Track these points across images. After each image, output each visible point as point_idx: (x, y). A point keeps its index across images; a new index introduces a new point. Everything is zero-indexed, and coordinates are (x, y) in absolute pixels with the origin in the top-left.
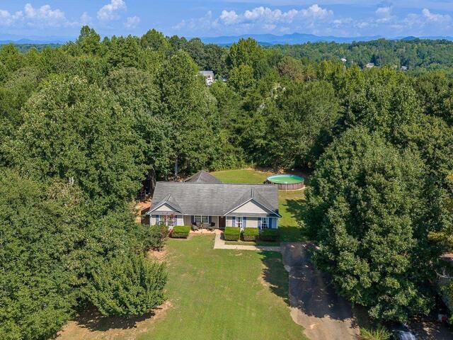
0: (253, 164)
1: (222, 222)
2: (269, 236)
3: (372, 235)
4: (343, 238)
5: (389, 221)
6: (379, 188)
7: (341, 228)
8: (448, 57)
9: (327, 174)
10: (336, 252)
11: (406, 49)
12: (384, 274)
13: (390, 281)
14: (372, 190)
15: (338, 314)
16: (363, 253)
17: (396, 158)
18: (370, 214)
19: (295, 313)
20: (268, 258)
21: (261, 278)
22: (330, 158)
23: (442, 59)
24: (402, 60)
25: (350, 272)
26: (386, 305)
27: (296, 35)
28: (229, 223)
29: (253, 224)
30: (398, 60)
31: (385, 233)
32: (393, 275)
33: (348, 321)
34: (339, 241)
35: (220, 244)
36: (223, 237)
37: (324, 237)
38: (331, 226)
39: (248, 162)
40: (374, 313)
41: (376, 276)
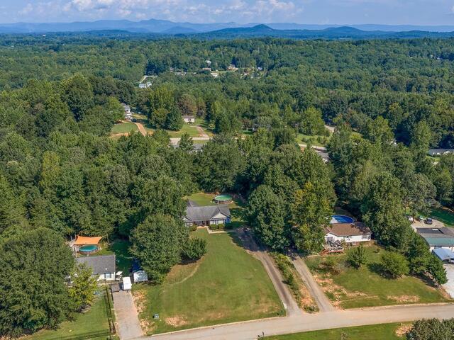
0: (203, 190)
1: (208, 223)
2: (228, 226)
3: (272, 223)
4: (264, 225)
5: (277, 219)
6: (273, 209)
7: (262, 222)
8: (294, 59)
9: (254, 203)
10: (262, 230)
11: (260, 50)
12: (276, 234)
13: (278, 236)
14: (271, 209)
15: (262, 250)
16: (270, 229)
17: (278, 199)
18: (271, 217)
19: (248, 251)
20: (231, 235)
21: (232, 242)
22: (254, 197)
23: (290, 62)
24: (258, 62)
25: (267, 235)
26: (277, 244)
27: (153, 21)
28: (211, 223)
29: (221, 222)
30: (254, 61)
31: (276, 222)
32: (279, 234)
33: (265, 252)
34: (262, 226)
35: (210, 232)
36: (210, 228)
37: (256, 225)
38: (259, 222)
39: (200, 189)
40: (273, 247)
41: (274, 235)
